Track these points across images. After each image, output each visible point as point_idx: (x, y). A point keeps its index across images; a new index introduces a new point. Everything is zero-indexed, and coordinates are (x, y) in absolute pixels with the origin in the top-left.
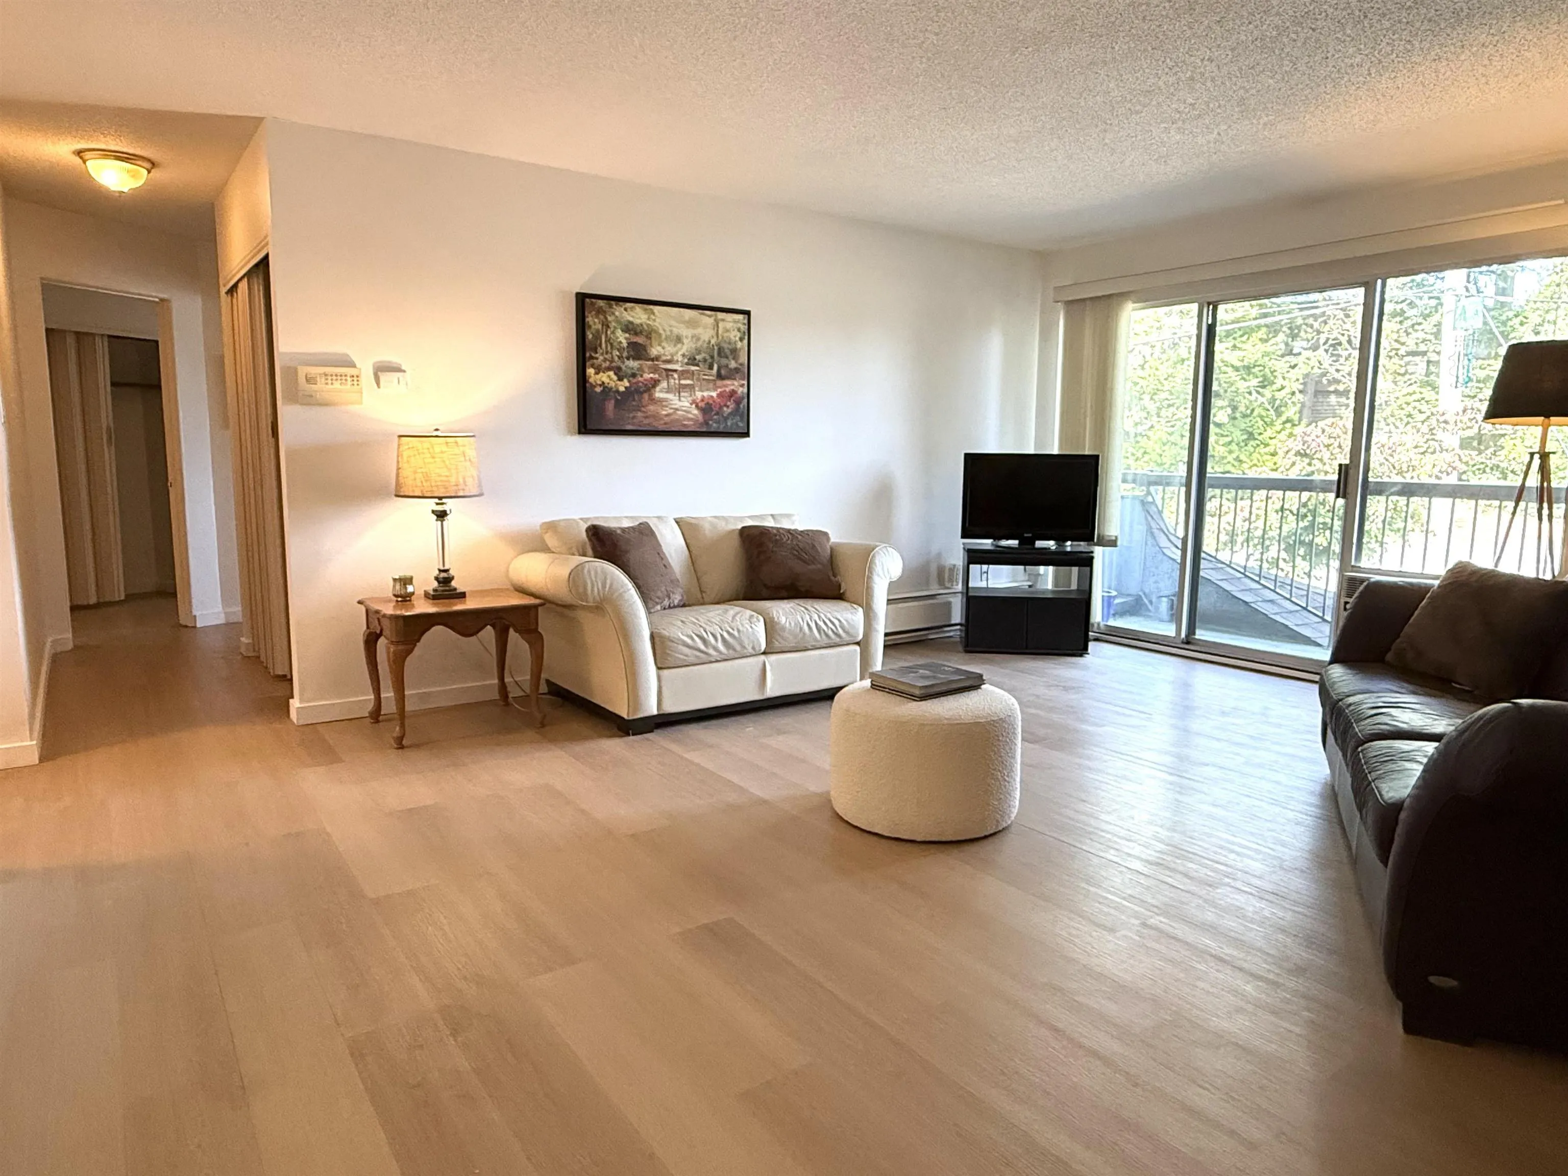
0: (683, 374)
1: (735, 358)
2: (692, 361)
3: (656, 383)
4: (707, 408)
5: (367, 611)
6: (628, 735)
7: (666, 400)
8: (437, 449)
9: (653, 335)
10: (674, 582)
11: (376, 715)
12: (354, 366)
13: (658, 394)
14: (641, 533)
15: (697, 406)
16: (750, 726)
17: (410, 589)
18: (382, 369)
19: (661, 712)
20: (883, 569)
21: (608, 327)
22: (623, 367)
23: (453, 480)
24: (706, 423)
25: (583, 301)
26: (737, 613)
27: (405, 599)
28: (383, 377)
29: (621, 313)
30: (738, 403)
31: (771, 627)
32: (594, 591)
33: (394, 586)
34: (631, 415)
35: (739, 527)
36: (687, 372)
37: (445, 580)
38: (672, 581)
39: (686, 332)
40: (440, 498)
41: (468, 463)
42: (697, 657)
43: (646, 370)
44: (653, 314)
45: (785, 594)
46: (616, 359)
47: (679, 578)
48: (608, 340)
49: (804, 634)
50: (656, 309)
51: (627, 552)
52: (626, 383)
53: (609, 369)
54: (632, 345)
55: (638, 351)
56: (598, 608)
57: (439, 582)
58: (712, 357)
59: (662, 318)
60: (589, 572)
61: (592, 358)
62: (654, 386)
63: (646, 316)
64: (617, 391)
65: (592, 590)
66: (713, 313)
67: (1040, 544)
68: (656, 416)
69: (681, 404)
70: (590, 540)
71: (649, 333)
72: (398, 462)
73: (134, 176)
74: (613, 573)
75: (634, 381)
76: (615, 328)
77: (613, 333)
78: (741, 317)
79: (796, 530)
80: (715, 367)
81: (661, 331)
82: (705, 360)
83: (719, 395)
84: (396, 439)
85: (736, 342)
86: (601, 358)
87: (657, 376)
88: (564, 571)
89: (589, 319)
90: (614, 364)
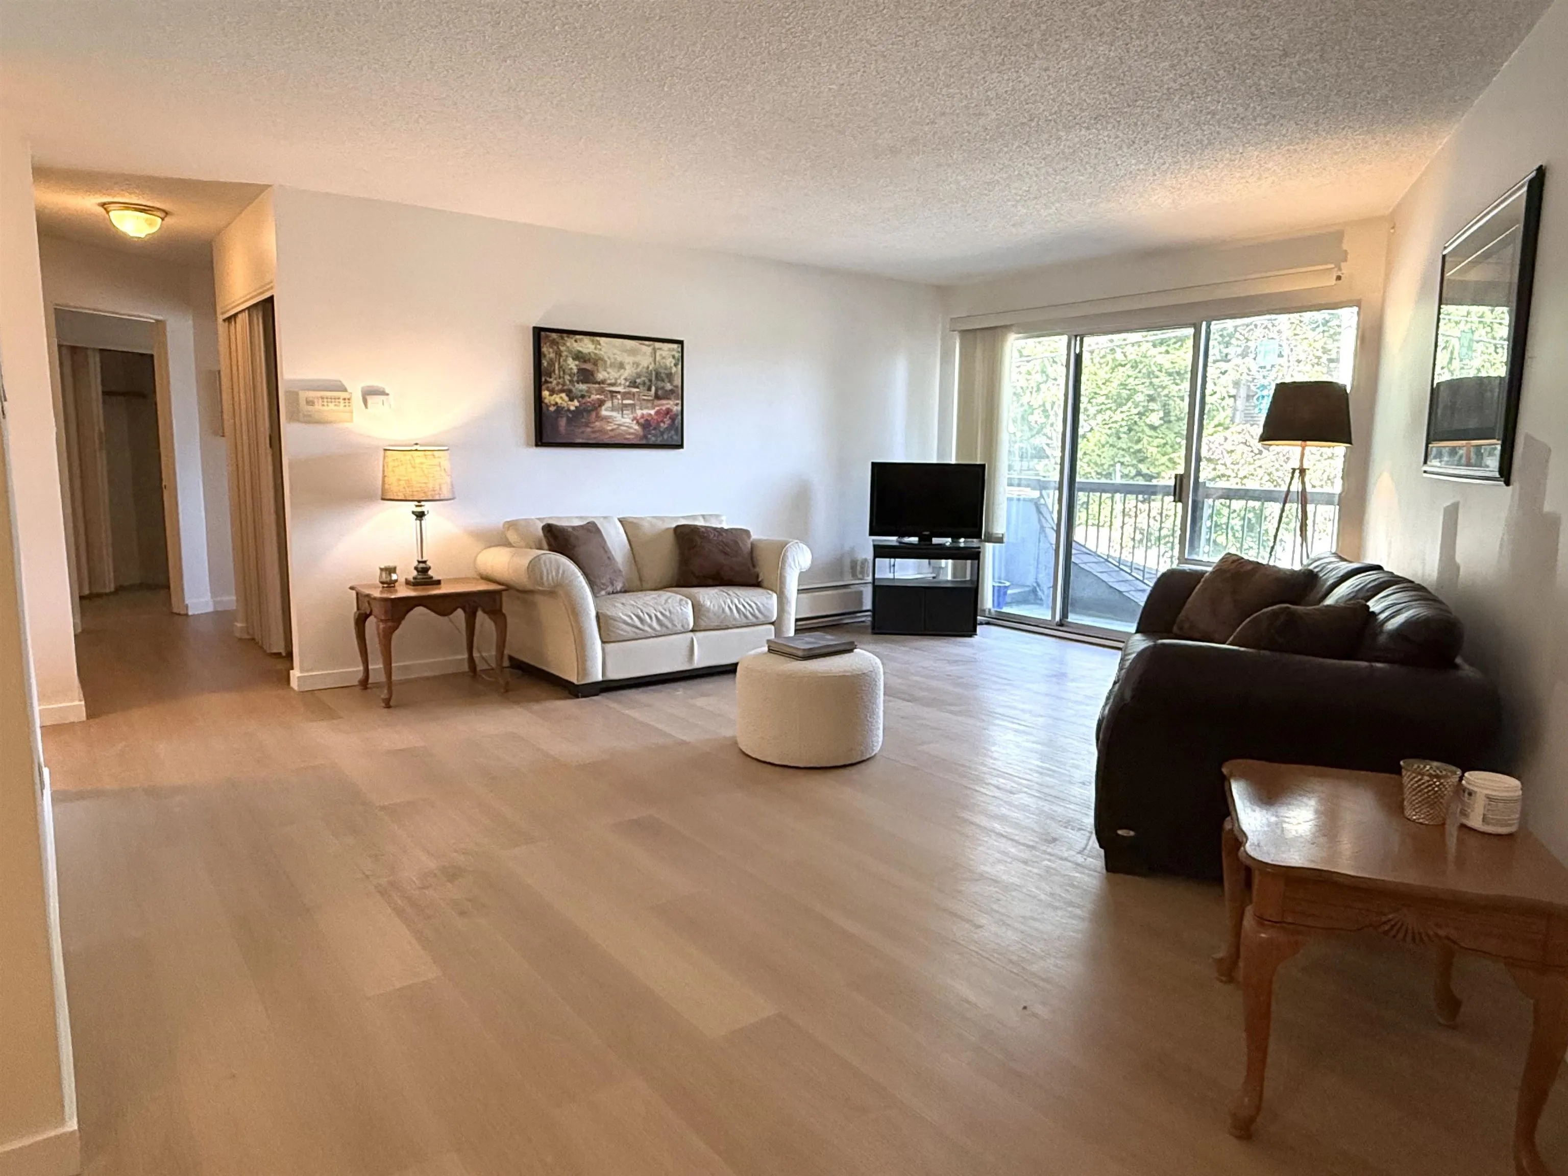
0: (625, 395)
1: (670, 381)
2: (634, 384)
3: (601, 403)
4: (646, 424)
5: (357, 594)
6: (577, 697)
7: (610, 417)
8: (418, 461)
9: (600, 363)
10: (617, 572)
11: (364, 683)
12: (345, 390)
13: (604, 412)
14: (589, 531)
15: (638, 422)
16: (680, 691)
17: (394, 577)
18: (369, 393)
19: (605, 679)
20: (794, 561)
21: (561, 356)
22: (574, 389)
23: (430, 486)
24: (645, 437)
25: (539, 334)
26: (669, 598)
27: (390, 585)
28: (370, 400)
29: (572, 344)
30: (673, 419)
31: (697, 609)
32: (549, 578)
33: (381, 575)
34: (580, 430)
35: (674, 525)
36: (629, 393)
37: (423, 569)
38: (615, 571)
39: (628, 360)
40: (419, 501)
41: (443, 473)
42: (636, 634)
43: (594, 392)
44: (600, 344)
45: (710, 582)
46: (568, 382)
47: (621, 568)
48: (560, 367)
49: (727, 615)
50: (603, 340)
51: (574, 547)
52: (576, 403)
53: (562, 391)
54: (580, 370)
55: (586, 376)
56: (552, 593)
57: (418, 571)
58: (650, 381)
59: (607, 348)
60: (545, 562)
61: (547, 382)
62: (600, 406)
63: (593, 347)
64: (569, 410)
65: (548, 577)
66: (651, 343)
67: (936, 541)
68: (602, 431)
69: (624, 420)
70: (545, 536)
71: (596, 361)
72: (384, 471)
73: (151, 224)
74: (564, 564)
75: (584, 401)
76: (567, 356)
77: (565, 361)
78: (675, 346)
79: (722, 529)
80: (653, 389)
81: (606, 359)
82: (644, 383)
83: (657, 413)
84: (382, 452)
85: (671, 368)
86: (555, 382)
87: (602, 397)
88: (525, 562)
89: (544, 349)
90: (565, 388)
